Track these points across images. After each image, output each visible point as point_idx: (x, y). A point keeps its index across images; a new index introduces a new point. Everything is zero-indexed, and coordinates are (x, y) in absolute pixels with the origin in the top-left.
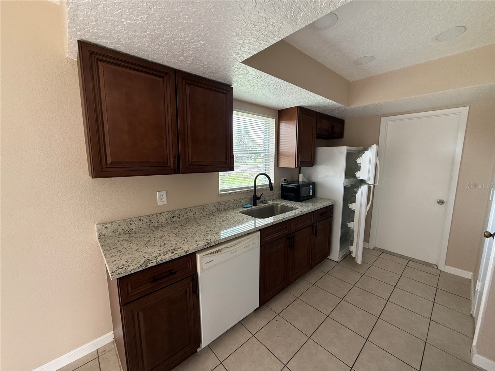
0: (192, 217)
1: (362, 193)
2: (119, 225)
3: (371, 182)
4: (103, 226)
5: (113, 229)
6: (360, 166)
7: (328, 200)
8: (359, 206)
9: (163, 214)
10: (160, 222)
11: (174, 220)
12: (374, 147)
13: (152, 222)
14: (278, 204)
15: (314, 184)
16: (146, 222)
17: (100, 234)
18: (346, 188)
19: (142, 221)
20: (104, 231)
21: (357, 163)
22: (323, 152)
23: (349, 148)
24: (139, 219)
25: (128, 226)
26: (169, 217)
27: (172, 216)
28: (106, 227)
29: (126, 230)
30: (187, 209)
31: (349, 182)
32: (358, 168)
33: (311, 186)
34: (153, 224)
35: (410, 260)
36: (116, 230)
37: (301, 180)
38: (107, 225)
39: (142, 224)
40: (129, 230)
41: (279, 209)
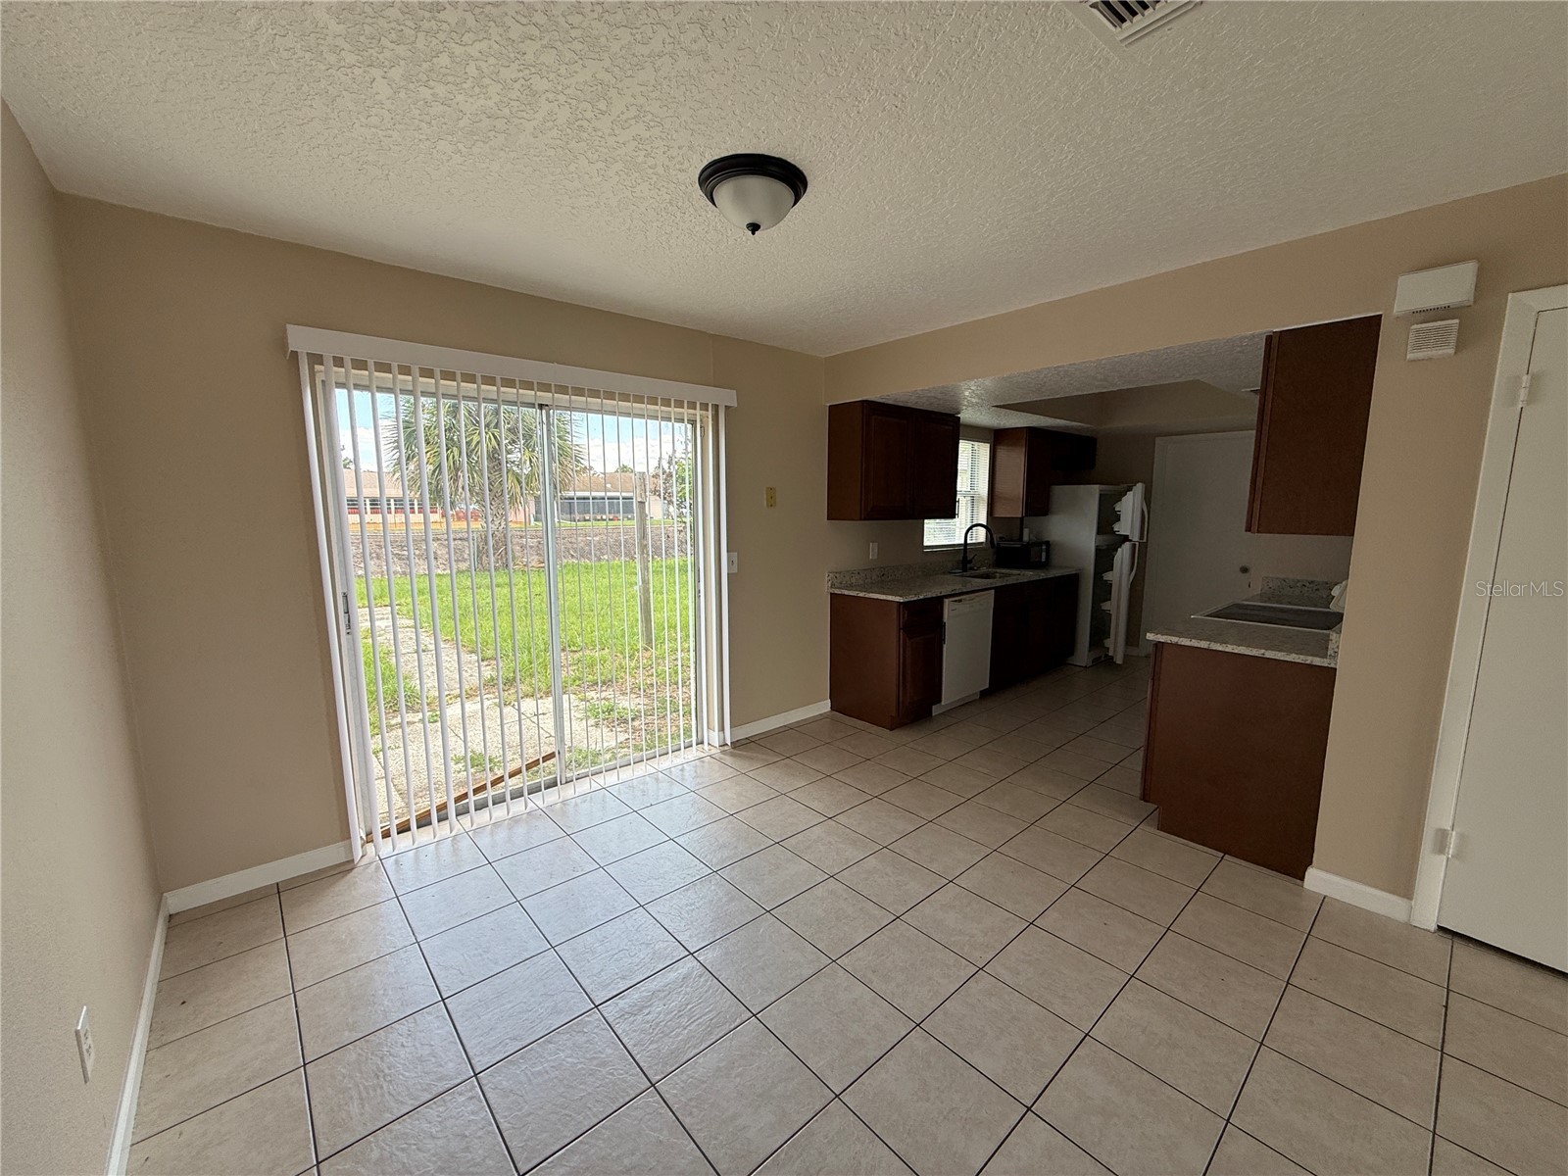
1: (1122, 554)
2: (845, 576)
3: (1136, 538)
4: (833, 575)
6: (1120, 514)
7: (1071, 568)
8: (1118, 575)
9: (875, 570)
10: (873, 580)
11: (884, 578)
12: (1139, 488)
13: (867, 578)
15: (1048, 543)
16: (863, 577)
17: (832, 583)
18: (1098, 550)
19: (860, 574)
20: (835, 581)
21: (1116, 510)
22: (1061, 492)
23: (1103, 487)
24: (857, 573)
25: (851, 578)
26: (879, 574)
27: (882, 574)
30: (894, 567)
31: (1105, 539)
32: (1118, 519)
33: (1044, 547)
34: (868, 580)
36: (843, 580)
37: (1026, 538)
39: (860, 578)
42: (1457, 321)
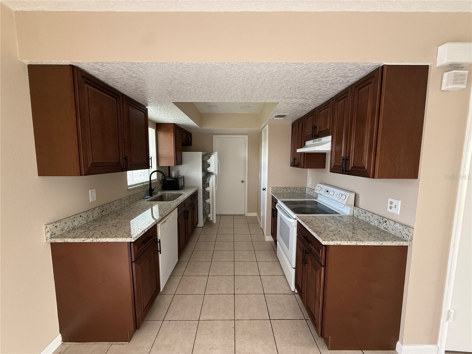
0: (114, 210)
1: (212, 180)
2: (66, 223)
3: (217, 173)
4: (54, 225)
5: (61, 227)
6: (210, 164)
7: (194, 187)
8: (211, 188)
9: (96, 209)
10: (94, 217)
11: (103, 213)
12: (216, 153)
13: (89, 218)
14: (165, 194)
15: (183, 178)
16: (85, 218)
17: (52, 234)
18: (203, 178)
19: (82, 217)
20: (55, 230)
21: (208, 162)
23: (203, 152)
24: (80, 216)
25: (72, 223)
26: (100, 211)
27: (102, 210)
28: (56, 226)
29: (71, 227)
30: (111, 203)
31: (205, 174)
33: (182, 180)
34: (89, 219)
35: (234, 215)
36: (63, 228)
37: (173, 176)
38: (56, 224)
39: (82, 220)
40: (73, 226)
41: (167, 197)
42: (467, 72)
